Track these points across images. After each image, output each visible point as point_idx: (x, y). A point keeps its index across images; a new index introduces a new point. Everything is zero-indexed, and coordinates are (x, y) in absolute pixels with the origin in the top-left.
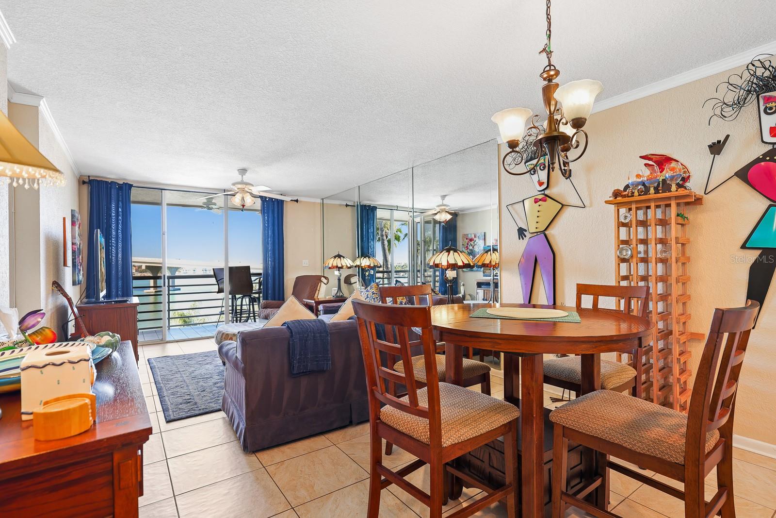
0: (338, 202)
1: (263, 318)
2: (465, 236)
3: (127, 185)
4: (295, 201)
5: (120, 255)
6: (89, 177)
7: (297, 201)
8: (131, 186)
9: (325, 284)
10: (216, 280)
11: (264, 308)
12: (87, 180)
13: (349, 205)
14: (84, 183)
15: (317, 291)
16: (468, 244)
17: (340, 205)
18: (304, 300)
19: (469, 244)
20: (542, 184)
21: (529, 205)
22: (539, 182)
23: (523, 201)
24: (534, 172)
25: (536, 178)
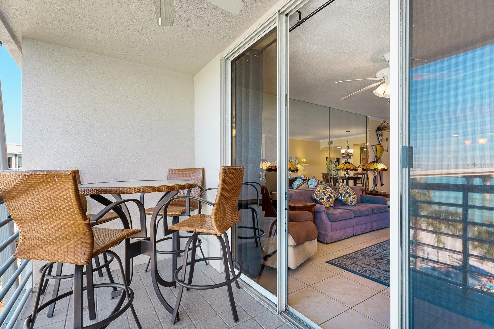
20: (381, 141)
21: (378, 147)
22: (381, 140)
23: (376, 145)
24: (380, 136)
25: (380, 138)
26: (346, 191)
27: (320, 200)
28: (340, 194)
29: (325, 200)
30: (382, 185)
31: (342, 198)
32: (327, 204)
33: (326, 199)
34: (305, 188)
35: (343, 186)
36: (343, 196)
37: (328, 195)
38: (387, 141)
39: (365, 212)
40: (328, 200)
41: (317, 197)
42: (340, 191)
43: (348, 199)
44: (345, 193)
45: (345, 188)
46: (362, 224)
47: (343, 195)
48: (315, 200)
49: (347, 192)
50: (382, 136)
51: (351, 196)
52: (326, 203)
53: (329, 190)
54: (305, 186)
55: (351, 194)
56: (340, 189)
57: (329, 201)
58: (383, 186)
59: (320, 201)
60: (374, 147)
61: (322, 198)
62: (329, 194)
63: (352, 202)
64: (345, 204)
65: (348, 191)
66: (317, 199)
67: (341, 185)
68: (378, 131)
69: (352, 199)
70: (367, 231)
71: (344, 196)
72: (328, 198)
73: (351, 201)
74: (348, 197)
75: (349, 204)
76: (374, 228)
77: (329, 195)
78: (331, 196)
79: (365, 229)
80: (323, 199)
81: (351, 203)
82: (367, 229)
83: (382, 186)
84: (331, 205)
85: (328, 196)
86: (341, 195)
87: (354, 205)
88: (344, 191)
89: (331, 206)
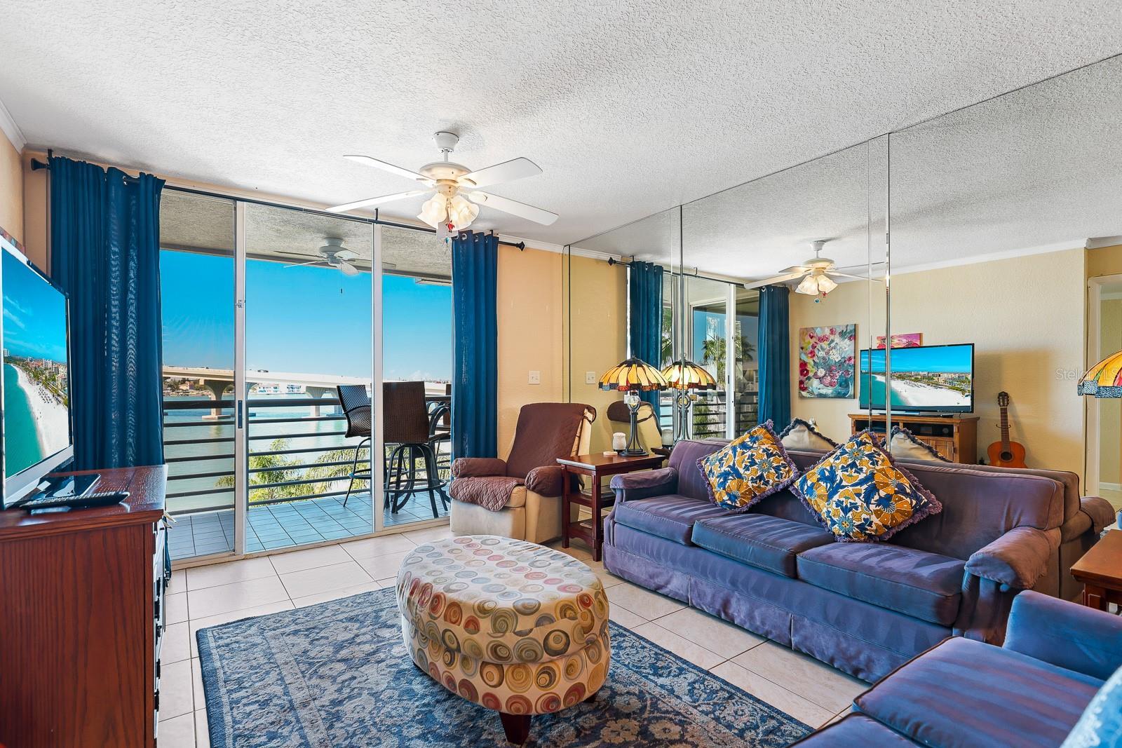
0: (593, 255)
1: (464, 501)
2: (808, 333)
3: (151, 181)
4: (517, 245)
5: (132, 352)
6: (50, 151)
7: (521, 246)
8: (159, 184)
9: (590, 421)
10: (345, 410)
11: (463, 476)
12: (43, 158)
13: (615, 262)
14: (36, 165)
15: (577, 439)
16: (814, 347)
17: (598, 261)
18: (559, 460)
19: (818, 347)
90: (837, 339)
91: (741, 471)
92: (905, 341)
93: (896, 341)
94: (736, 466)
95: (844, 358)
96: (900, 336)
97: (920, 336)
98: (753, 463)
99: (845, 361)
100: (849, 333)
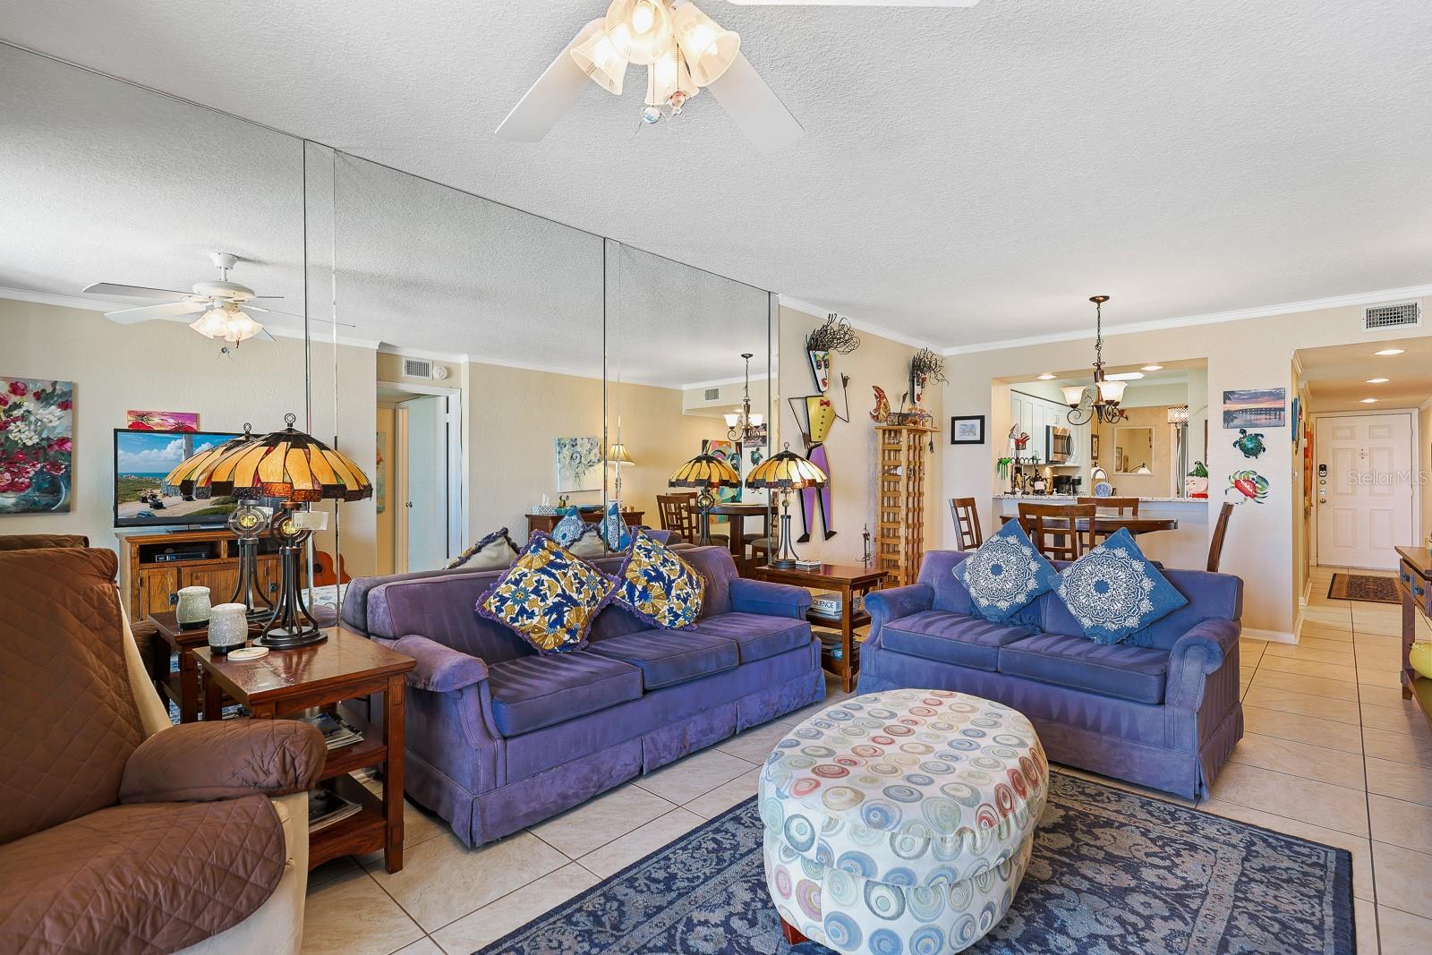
20: (825, 384)
21: (814, 407)
22: (823, 380)
23: (806, 397)
24: (819, 366)
25: (820, 374)
26: (656, 570)
27: (514, 620)
28: (625, 587)
29: (536, 619)
30: (829, 535)
31: (632, 600)
32: (546, 636)
33: (545, 614)
34: (494, 564)
35: (646, 550)
36: (637, 593)
37: (558, 595)
38: (845, 385)
39: (702, 665)
40: (554, 616)
41: (499, 609)
42: (632, 570)
43: (659, 603)
44: (648, 581)
45: (653, 560)
46: (690, 715)
47: (640, 588)
48: (493, 622)
49: (659, 577)
50: (827, 366)
51: (673, 593)
52: (541, 630)
53: (565, 574)
54: (494, 554)
55: (674, 581)
56: (632, 566)
57: (559, 621)
58: (833, 539)
59: (516, 624)
60: (798, 405)
61: (523, 611)
62: (560, 591)
63: (677, 616)
64: (648, 626)
65: (662, 569)
66: (502, 615)
67: (640, 548)
68: (815, 349)
69: (675, 604)
70: (714, 737)
71: (644, 595)
72: (557, 608)
73: (670, 611)
74: (657, 597)
75: (666, 623)
76: (747, 721)
77: (564, 595)
78: (570, 599)
79: (702, 731)
80: (531, 615)
81: (670, 621)
82: (712, 730)
83: (829, 540)
84: (567, 637)
85: (557, 600)
86: (632, 588)
87: (683, 628)
88: (646, 573)
89: (565, 646)
90: (29, 404)
91: (575, 596)
92: (172, 421)
93: (157, 420)
94: (567, 592)
95: (48, 439)
96: (163, 414)
97: (194, 417)
98: (582, 583)
99: (50, 446)
100: (60, 396)
